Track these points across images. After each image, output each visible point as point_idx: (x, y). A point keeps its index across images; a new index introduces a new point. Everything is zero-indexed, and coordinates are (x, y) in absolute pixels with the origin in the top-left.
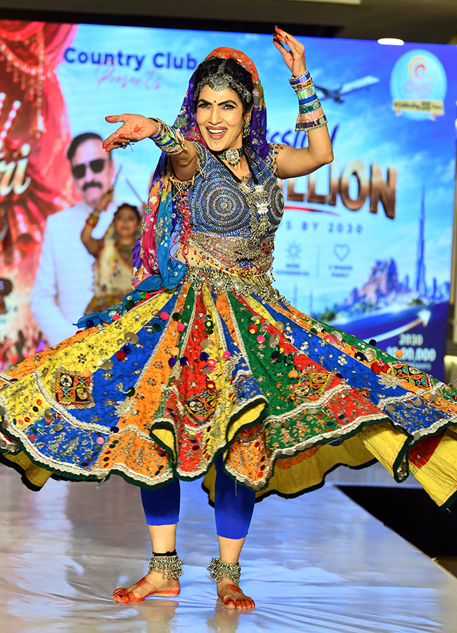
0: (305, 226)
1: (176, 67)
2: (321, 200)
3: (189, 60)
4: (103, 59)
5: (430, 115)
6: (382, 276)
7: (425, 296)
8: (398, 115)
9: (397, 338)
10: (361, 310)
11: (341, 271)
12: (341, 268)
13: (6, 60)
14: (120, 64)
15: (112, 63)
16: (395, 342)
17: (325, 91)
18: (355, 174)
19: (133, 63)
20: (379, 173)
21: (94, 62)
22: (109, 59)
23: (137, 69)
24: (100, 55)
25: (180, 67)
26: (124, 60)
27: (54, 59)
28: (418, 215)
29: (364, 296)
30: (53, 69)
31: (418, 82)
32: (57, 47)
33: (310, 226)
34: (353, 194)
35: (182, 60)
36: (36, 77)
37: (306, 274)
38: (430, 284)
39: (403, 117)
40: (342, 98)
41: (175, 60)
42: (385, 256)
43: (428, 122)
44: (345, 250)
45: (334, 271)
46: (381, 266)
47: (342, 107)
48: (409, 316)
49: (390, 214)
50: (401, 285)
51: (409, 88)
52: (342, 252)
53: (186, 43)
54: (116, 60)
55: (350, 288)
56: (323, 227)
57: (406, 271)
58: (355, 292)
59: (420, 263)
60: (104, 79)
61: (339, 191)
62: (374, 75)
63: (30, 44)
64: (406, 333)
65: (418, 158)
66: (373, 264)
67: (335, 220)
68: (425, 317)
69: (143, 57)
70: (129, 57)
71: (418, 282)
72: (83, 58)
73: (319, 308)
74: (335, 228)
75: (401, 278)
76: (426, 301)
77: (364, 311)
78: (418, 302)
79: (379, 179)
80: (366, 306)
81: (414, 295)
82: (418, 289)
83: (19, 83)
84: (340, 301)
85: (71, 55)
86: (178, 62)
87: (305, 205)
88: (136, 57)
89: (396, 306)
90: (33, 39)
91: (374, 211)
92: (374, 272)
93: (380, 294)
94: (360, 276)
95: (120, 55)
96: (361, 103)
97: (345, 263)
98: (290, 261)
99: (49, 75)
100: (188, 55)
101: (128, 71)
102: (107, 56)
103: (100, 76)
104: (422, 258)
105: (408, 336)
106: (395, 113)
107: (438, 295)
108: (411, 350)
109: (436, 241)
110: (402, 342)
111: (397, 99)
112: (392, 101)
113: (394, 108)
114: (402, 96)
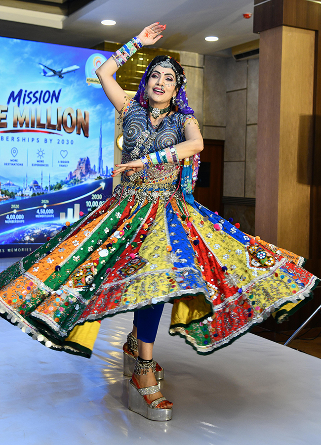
0: (46, 141)
2: (53, 127)
6: (83, 166)
7: (103, 175)
8: (89, 85)
9: (91, 196)
10: (74, 183)
11: (64, 164)
12: (64, 162)
16: (89, 198)
17: (54, 71)
18: (69, 114)
20: (81, 114)
28: (99, 135)
29: (75, 176)
33: (49, 141)
34: (69, 125)
37: (47, 165)
38: (105, 169)
39: (91, 86)
40: (63, 76)
42: (84, 156)
44: (66, 152)
45: (60, 163)
46: (83, 161)
47: (63, 80)
48: (96, 185)
49: (86, 135)
50: (92, 170)
51: (93, 72)
52: (64, 154)
55: (69, 172)
56: (55, 141)
57: (94, 163)
58: (71, 173)
59: (100, 159)
61: (62, 123)
62: (78, 65)
64: (94, 194)
65: (98, 107)
66: (79, 160)
67: (61, 138)
68: (103, 185)
71: (99, 168)
73: (54, 183)
74: (60, 142)
75: (92, 167)
76: (103, 178)
77: (75, 183)
78: (100, 178)
79: (81, 117)
80: (76, 181)
81: (98, 175)
82: (99, 172)
84: (64, 179)
87: (46, 130)
89: (90, 180)
91: (79, 134)
92: (79, 164)
93: (82, 175)
94: (73, 166)
96: (72, 79)
97: (65, 160)
98: (39, 159)
104: (101, 156)
105: (96, 195)
106: (87, 84)
107: (108, 174)
108: (97, 202)
109: (107, 148)
110: (93, 198)
111: (88, 77)
112: (86, 78)
113: (87, 82)
114: (90, 76)
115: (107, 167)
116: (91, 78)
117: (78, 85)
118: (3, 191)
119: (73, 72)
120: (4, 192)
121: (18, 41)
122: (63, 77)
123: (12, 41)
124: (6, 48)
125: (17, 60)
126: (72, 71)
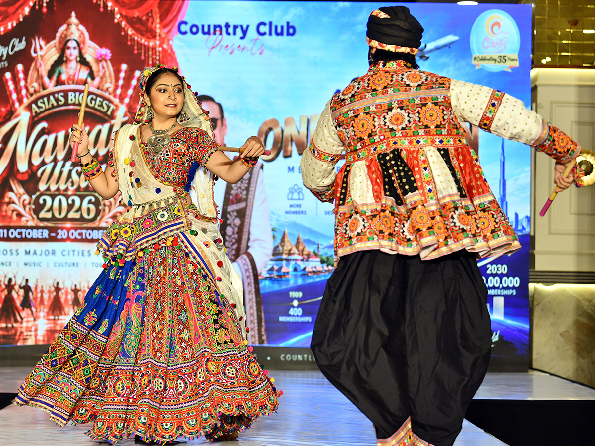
1: (277, 34)
3: (289, 26)
4: (212, 30)
5: (506, 67)
8: (477, 68)
9: (485, 267)
13: (127, 34)
14: (228, 34)
15: (221, 34)
19: (239, 32)
21: (204, 33)
22: (218, 29)
23: (242, 38)
24: (209, 26)
25: (282, 34)
26: (231, 30)
27: (169, 31)
28: (500, 157)
30: (168, 40)
31: (495, 38)
32: (171, 21)
35: (282, 27)
36: (154, 48)
38: (512, 218)
39: (481, 70)
40: (427, 55)
41: (276, 27)
43: (504, 74)
47: (427, 62)
51: (486, 44)
53: (285, 13)
54: (224, 29)
59: (503, 200)
60: (213, 48)
62: (455, 35)
63: (148, 20)
64: (492, 263)
69: (248, 27)
70: (235, 27)
72: (195, 30)
83: (140, 54)
85: (184, 28)
86: (279, 30)
88: (242, 27)
90: (150, 15)
95: (227, 26)
96: (444, 60)
99: (165, 46)
100: (288, 23)
101: (234, 40)
102: (215, 27)
103: (210, 45)
104: (504, 195)
105: (494, 266)
106: (474, 66)
107: (520, 228)
108: (497, 278)
109: (516, 179)
110: (489, 272)
111: (476, 54)
112: (471, 56)
113: (474, 62)
114: (479, 51)
115: (516, 214)
116: (481, 55)
117: (455, 70)
118: (324, 258)
119: (447, 48)
120: (325, 260)
121: (347, 4)
122: (428, 58)
123: (335, 6)
124: (325, 20)
125: (345, 37)
126: (445, 46)
